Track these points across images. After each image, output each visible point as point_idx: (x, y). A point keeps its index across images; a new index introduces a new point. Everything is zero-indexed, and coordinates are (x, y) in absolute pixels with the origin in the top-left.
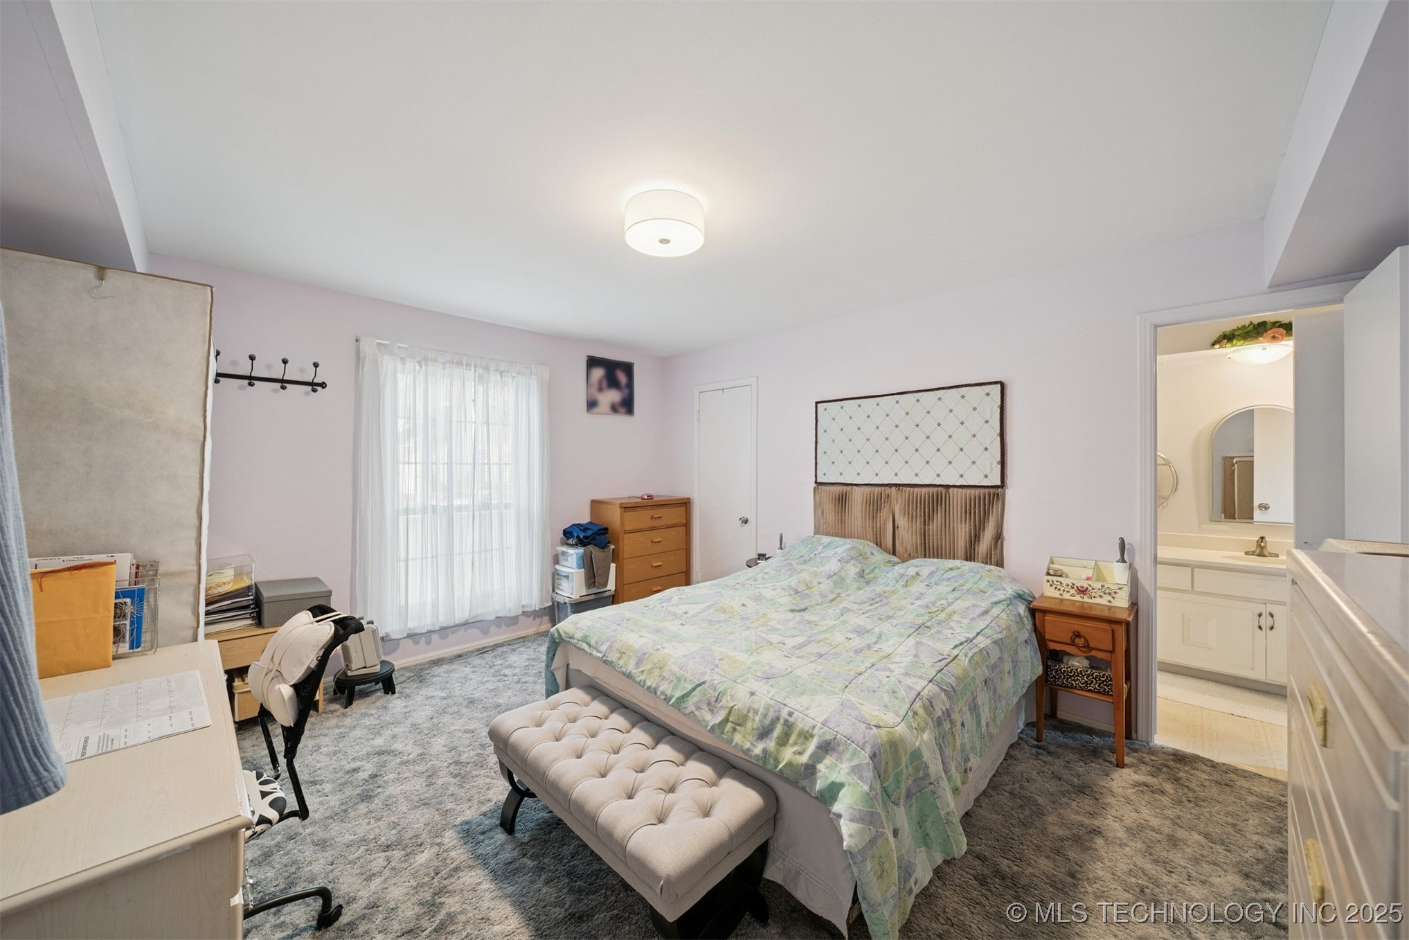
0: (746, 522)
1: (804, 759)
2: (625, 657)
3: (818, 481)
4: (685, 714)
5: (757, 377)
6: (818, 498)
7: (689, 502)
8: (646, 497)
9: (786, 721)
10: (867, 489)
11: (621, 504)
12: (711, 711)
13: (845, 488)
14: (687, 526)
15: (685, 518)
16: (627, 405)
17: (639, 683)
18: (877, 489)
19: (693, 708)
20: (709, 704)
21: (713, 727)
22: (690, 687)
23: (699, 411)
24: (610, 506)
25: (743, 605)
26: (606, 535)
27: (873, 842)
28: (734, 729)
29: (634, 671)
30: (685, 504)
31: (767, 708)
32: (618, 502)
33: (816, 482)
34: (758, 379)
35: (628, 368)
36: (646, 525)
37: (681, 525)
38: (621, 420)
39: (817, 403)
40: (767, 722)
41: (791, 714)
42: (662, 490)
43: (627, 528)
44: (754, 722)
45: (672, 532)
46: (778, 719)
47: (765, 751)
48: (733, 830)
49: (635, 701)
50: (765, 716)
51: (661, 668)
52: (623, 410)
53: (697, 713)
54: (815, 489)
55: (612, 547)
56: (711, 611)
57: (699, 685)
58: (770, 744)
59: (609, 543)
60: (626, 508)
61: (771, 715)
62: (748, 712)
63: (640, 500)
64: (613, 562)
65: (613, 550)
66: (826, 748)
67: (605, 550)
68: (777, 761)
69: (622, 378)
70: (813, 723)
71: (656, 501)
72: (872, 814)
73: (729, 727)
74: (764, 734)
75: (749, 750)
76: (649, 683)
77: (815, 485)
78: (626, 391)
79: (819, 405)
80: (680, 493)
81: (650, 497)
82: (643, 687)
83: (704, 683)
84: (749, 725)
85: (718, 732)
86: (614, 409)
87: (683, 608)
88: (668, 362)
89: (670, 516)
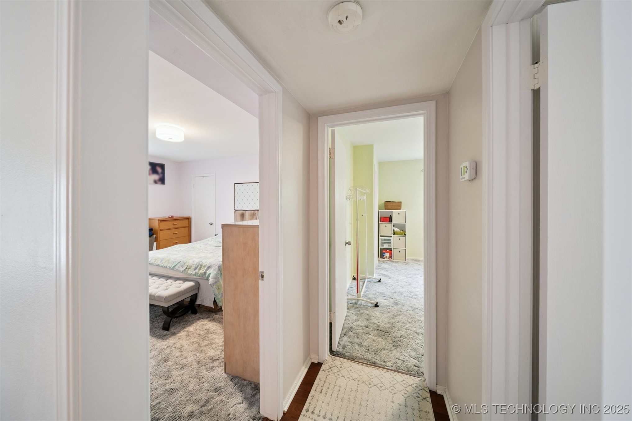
0: (212, 224)
1: (204, 271)
2: (157, 261)
3: (236, 209)
4: (175, 270)
5: (216, 173)
6: (235, 215)
7: (190, 218)
8: (170, 217)
9: (201, 265)
10: (249, 211)
11: (158, 219)
12: (182, 267)
13: (244, 211)
14: (189, 227)
15: (188, 224)
16: (162, 180)
17: (161, 266)
18: (253, 211)
19: (177, 268)
20: (182, 266)
21: (183, 271)
22: (177, 263)
23: (194, 184)
24: (154, 220)
25: (200, 246)
26: (152, 231)
27: (216, 282)
28: (188, 270)
29: (160, 264)
30: (188, 219)
31: (197, 263)
32: (157, 219)
33: (235, 210)
34: (216, 174)
35: (162, 166)
36: (170, 227)
37: (187, 227)
38: (159, 186)
39: (235, 184)
40: (196, 266)
41: (202, 263)
42: (178, 214)
43: (162, 228)
44: (194, 267)
45: (183, 229)
46: (199, 265)
47: (196, 273)
48: (185, 289)
49: (160, 273)
50: (196, 265)
51: (168, 261)
52: (160, 183)
53: (179, 269)
54: (234, 212)
55: (155, 236)
56: (189, 248)
57: (179, 262)
58: (197, 271)
59: (153, 234)
60: (161, 221)
61: (198, 264)
62: (192, 265)
63: (168, 218)
64: (155, 242)
65: (155, 237)
66: (209, 267)
67: (151, 237)
68: (198, 274)
69: (159, 170)
70: (206, 263)
71: (175, 218)
72: (216, 277)
73: (187, 270)
74: (195, 269)
75: (191, 273)
76: (164, 265)
77: (234, 211)
78: (161, 175)
79: (236, 184)
80: (186, 215)
81: (172, 217)
82: (163, 267)
83: (181, 261)
84: (192, 268)
85: (184, 272)
86: (155, 182)
87: (180, 249)
88: (181, 165)
89: (180, 224)
